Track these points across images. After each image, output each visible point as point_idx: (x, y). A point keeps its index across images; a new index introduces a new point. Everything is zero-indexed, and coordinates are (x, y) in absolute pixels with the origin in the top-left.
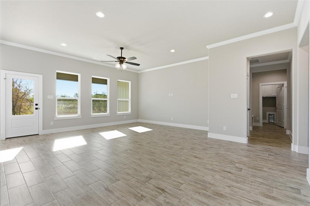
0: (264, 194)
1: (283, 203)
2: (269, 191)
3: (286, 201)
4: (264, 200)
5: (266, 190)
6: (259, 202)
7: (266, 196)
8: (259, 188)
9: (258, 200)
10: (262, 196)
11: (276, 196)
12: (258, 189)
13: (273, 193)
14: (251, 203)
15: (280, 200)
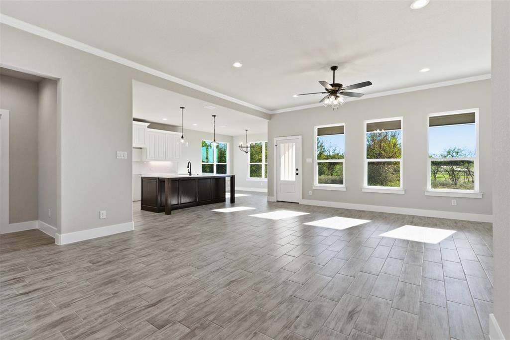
0: (70, 320)
1: (38, 330)
2: (69, 329)
3: (35, 335)
4: (62, 313)
5: (74, 327)
6: (65, 307)
7: (65, 319)
8: (85, 321)
9: (69, 308)
10: (70, 315)
11: (54, 330)
12: (84, 319)
13: (61, 332)
14: (73, 300)
15: (45, 330)
